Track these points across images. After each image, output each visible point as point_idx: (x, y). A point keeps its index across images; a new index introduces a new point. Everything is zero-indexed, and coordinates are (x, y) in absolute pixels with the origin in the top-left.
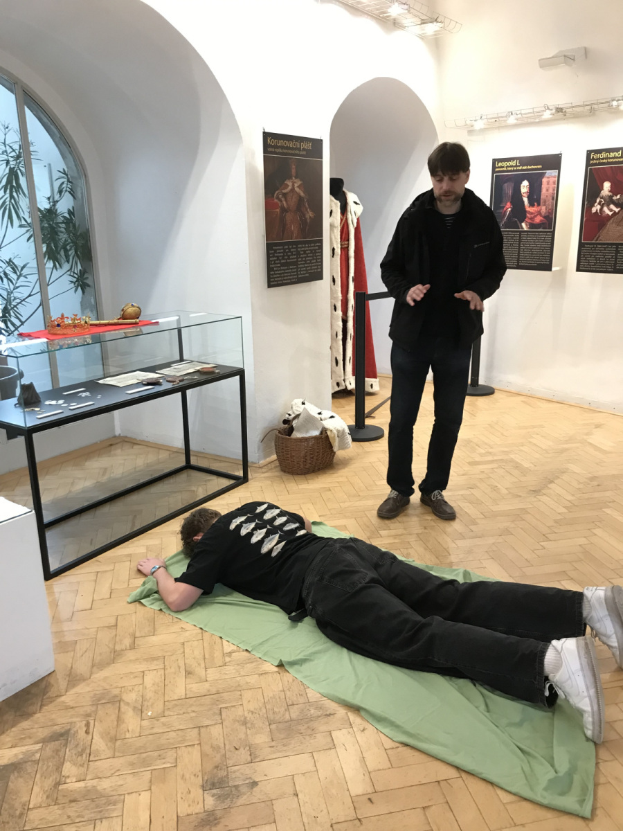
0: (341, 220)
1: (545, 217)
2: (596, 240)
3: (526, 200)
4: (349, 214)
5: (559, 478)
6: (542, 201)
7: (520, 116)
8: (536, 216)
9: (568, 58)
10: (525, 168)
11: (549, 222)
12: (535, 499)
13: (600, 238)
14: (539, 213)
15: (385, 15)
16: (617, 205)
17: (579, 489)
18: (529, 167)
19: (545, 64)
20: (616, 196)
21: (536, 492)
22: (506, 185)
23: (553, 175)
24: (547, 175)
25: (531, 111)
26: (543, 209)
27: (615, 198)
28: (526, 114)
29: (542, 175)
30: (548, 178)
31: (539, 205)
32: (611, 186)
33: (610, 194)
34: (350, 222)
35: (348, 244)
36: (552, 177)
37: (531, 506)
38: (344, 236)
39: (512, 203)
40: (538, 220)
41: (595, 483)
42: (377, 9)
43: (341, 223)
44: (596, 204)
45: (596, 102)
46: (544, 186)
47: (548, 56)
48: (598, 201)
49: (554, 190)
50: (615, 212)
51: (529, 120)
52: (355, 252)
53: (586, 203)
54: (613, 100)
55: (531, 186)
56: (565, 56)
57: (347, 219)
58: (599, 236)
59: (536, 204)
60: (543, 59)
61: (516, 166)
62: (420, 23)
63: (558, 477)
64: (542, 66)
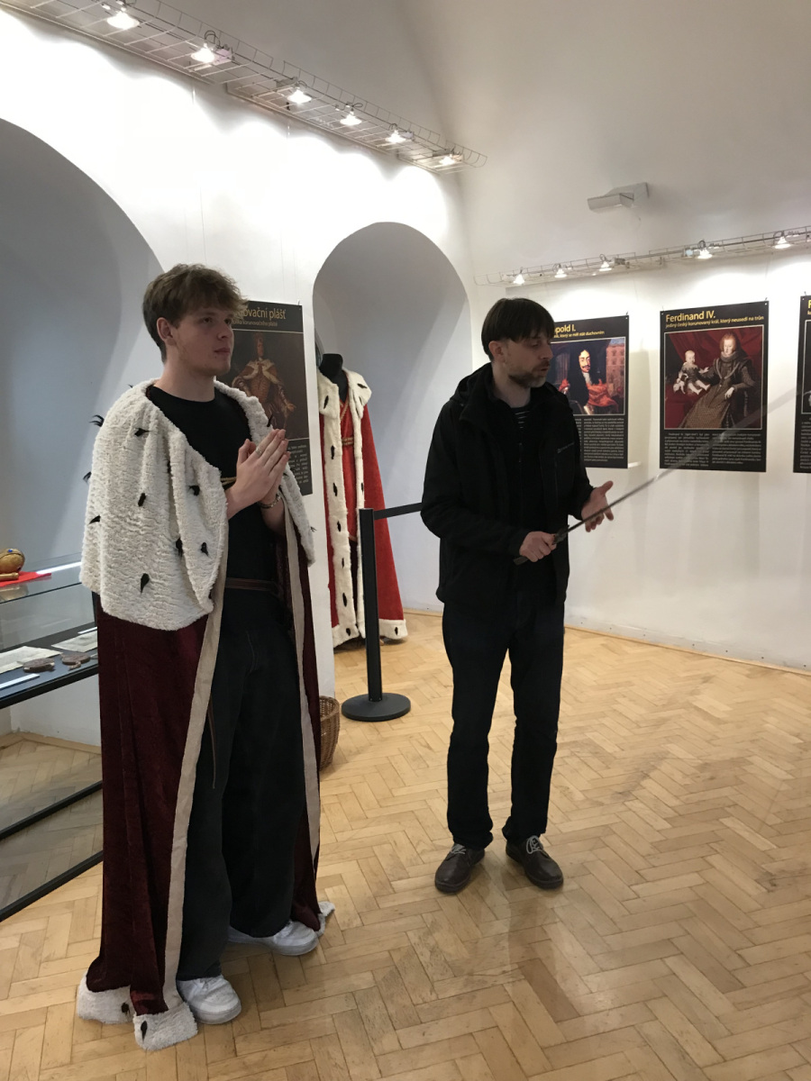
0: (342, 409)
1: (613, 398)
2: (683, 427)
3: (586, 376)
4: (352, 400)
5: (656, 768)
6: (608, 377)
7: (570, 269)
8: (601, 397)
9: (625, 197)
10: (583, 334)
11: (619, 403)
12: (623, 808)
13: (688, 423)
14: (606, 393)
15: (383, 145)
16: (705, 381)
17: (685, 786)
18: (588, 334)
19: (597, 204)
20: (703, 369)
21: (625, 794)
22: (559, 357)
23: (620, 343)
24: (611, 343)
25: (584, 262)
26: (611, 387)
27: (701, 372)
28: (577, 267)
29: (606, 344)
30: (614, 347)
31: (604, 382)
32: (696, 357)
33: (695, 366)
34: (354, 412)
35: (353, 440)
36: (619, 345)
37: (617, 820)
38: (346, 431)
39: (569, 380)
40: (605, 401)
41: (707, 775)
42: (372, 138)
43: (341, 413)
44: (678, 380)
45: (665, 251)
46: (610, 357)
47: (599, 195)
48: (680, 375)
49: (622, 362)
50: (703, 390)
51: (584, 274)
52: (364, 450)
53: (665, 378)
54: (686, 249)
55: (592, 358)
56: (621, 194)
57: (349, 408)
58: (686, 421)
59: (600, 380)
60: (592, 199)
61: (571, 332)
62: (431, 155)
63: (654, 768)
64: (592, 208)
